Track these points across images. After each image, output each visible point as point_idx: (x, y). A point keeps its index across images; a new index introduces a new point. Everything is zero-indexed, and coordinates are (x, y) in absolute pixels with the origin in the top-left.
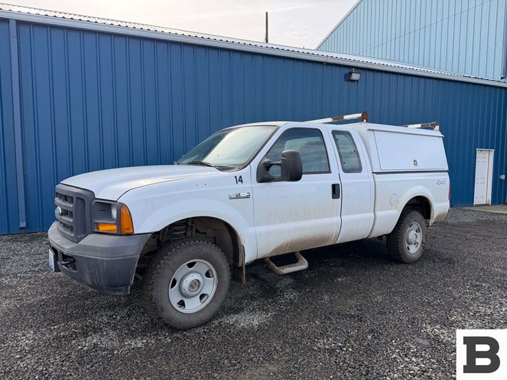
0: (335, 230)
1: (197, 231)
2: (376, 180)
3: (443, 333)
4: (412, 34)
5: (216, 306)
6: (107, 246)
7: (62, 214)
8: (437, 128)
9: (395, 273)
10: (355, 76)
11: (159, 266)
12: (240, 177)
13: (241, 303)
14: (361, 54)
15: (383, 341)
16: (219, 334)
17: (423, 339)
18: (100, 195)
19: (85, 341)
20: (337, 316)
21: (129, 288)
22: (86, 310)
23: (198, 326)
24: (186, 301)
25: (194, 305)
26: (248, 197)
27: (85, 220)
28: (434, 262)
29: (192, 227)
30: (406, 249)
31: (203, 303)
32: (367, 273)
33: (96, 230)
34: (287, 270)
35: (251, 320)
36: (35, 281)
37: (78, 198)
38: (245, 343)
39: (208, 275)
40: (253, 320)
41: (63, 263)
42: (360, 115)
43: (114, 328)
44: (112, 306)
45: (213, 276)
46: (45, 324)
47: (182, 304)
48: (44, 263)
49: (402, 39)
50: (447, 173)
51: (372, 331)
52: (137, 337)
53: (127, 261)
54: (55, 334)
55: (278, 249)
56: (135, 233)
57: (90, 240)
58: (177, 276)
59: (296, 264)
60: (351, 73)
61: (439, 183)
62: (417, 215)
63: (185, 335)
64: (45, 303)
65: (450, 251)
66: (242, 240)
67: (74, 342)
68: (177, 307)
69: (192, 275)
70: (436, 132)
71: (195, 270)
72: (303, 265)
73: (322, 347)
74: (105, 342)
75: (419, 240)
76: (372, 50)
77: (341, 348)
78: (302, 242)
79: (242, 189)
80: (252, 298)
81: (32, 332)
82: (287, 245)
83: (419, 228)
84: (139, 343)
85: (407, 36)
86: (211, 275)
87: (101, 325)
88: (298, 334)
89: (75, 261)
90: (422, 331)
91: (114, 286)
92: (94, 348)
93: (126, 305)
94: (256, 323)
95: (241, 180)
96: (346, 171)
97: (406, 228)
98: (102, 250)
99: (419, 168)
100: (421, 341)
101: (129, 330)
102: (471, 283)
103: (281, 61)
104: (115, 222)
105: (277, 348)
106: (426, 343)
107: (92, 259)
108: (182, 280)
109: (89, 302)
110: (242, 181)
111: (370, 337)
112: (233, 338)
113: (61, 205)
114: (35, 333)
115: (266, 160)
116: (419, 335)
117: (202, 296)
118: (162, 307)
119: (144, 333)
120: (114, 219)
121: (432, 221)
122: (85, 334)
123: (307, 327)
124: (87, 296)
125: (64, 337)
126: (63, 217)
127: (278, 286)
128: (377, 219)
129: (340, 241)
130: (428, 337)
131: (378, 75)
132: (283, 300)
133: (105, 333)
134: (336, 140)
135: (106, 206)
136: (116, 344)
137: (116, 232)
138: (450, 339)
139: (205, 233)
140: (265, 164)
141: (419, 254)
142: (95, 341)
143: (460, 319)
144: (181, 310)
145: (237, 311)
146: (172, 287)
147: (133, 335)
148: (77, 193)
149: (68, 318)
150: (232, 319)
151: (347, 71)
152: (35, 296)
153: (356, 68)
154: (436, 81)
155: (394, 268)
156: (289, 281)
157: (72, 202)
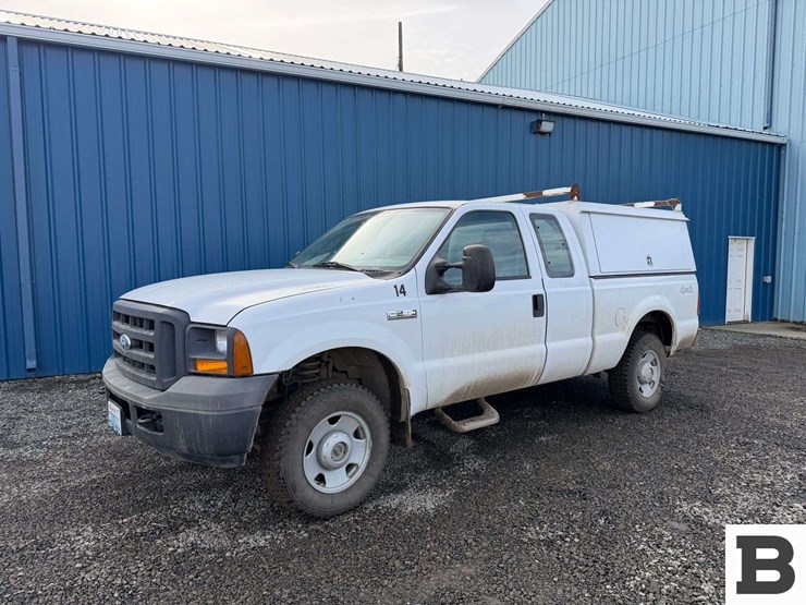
0: (538, 364)
1: (335, 369)
2: (595, 288)
3: (706, 513)
4: (628, 60)
5: (370, 482)
6: (214, 394)
7: (131, 347)
8: (679, 207)
9: (624, 427)
10: (547, 126)
11: (288, 422)
12: (402, 287)
13: (402, 478)
14: (549, 90)
15: (622, 526)
16: (378, 523)
17: (679, 522)
18: (197, 317)
19: (177, 539)
20: (548, 492)
21: (245, 457)
22: (167, 494)
23: (345, 513)
24: (327, 475)
25: (337, 482)
26: (414, 316)
27: (174, 355)
28: (679, 410)
29: (328, 363)
30: (638, 391)
31: (351, 477)
32: (581, 428)
33: (193, 371)
34: (470, 425)
35: (421, 501)
36: (73, 452)
37: (163, 322)
38: (420, 534)
39: (357, 435)
40: (425, 502)
41: (141, 421)
42: (568, 190)
43: (217, 519)
44: (204, 488)
45: (365, 437)
46: (108, 517)
47: (321, 479)
48: (79, 423)
49: (613, 66)
50: (694, 276)
51: (604, 513)
52: (254, 532)
53: (244, 415)
54: (127, 530)
55: (457, 393)
56: (255, 373)
57: (184, 386)
58: (315, 437)
59: (482, 417)
60: (540, 122)
61: (685, 290)
62: (653, 339)
63: (327, 527)
64: (98, 486)
65: (700, 394)
66: (406, 383)
67: (159, 541)
68: (314, 484)
69: (335, 435)
70: (677, 213)
71: (340, 427)
72: (491, 418)
73: (534, 537)
74: (207, 541)
75: (656, 378)
76: (566, 83)
77: (562, 538)
78: (489, 383)
79: (405, 304)
80: (417, 469)
81: (89, 529)
82: (469, 387)
83: (655, 360)
84: (260, 540)
85: (620, 63)
86: (362, 436)
87: (194, 516)
88: (496, 520)
89: (160, 417)
90: (676, 511)
91: (223, 455)
92: (193, 549)
93: (226, 484)
94: (430, 506)
95: (402, 291)
96: (552, 275)
97: (638, 360)
98: (205, 400)
99: (656, 268)
100: (676, 525)
101: (240, 521)
102: (738, 440)
103: (434, 103)
104: (224, 358)
105: (470, 541)
106: (684, 527)
107: (189, 414)
108: (321, 442)
109: (167, 481)
110: (404, 293)
111: (602, 522)
112: (400, 528)
113: (128, 333)
114: (95, 530)
115: (439, 260)
116: (672, 517)
117: (349, 467)
118: (294, 485)
119: (264, 525)
120: (221, 354)
121: (673, 348)
122: (174, 530)
123: (507, 510)
124: (162, 473)
125: (142, 534)
126: (135, 352)
127: (452, 450)
128: (597, 347)
129: (544, 380)
130: (686, 519)
131: (581, 125)
132: (464, 470)
133: (204, 527)
134: (536, 228)
135: (208, 333)
136: (226, 542)
137: (225, 372)
138: (718, 521)
139: (346, 372)
140: (437, 266)
141: (656, 399)
142: (191, 539)
143: (728, 491)
144: (319, 488)
145: (399, 489)
146: (307, 454)
147: (247, 528)
148: (161, 315)
149: (141, 507)
150: (394, 501)
151: (533, 118)
152: (79, 475)
153: (548, 113)
154: (667, 134)
155: (621, 420)
156: (467, 443)
157: (151, 327)
